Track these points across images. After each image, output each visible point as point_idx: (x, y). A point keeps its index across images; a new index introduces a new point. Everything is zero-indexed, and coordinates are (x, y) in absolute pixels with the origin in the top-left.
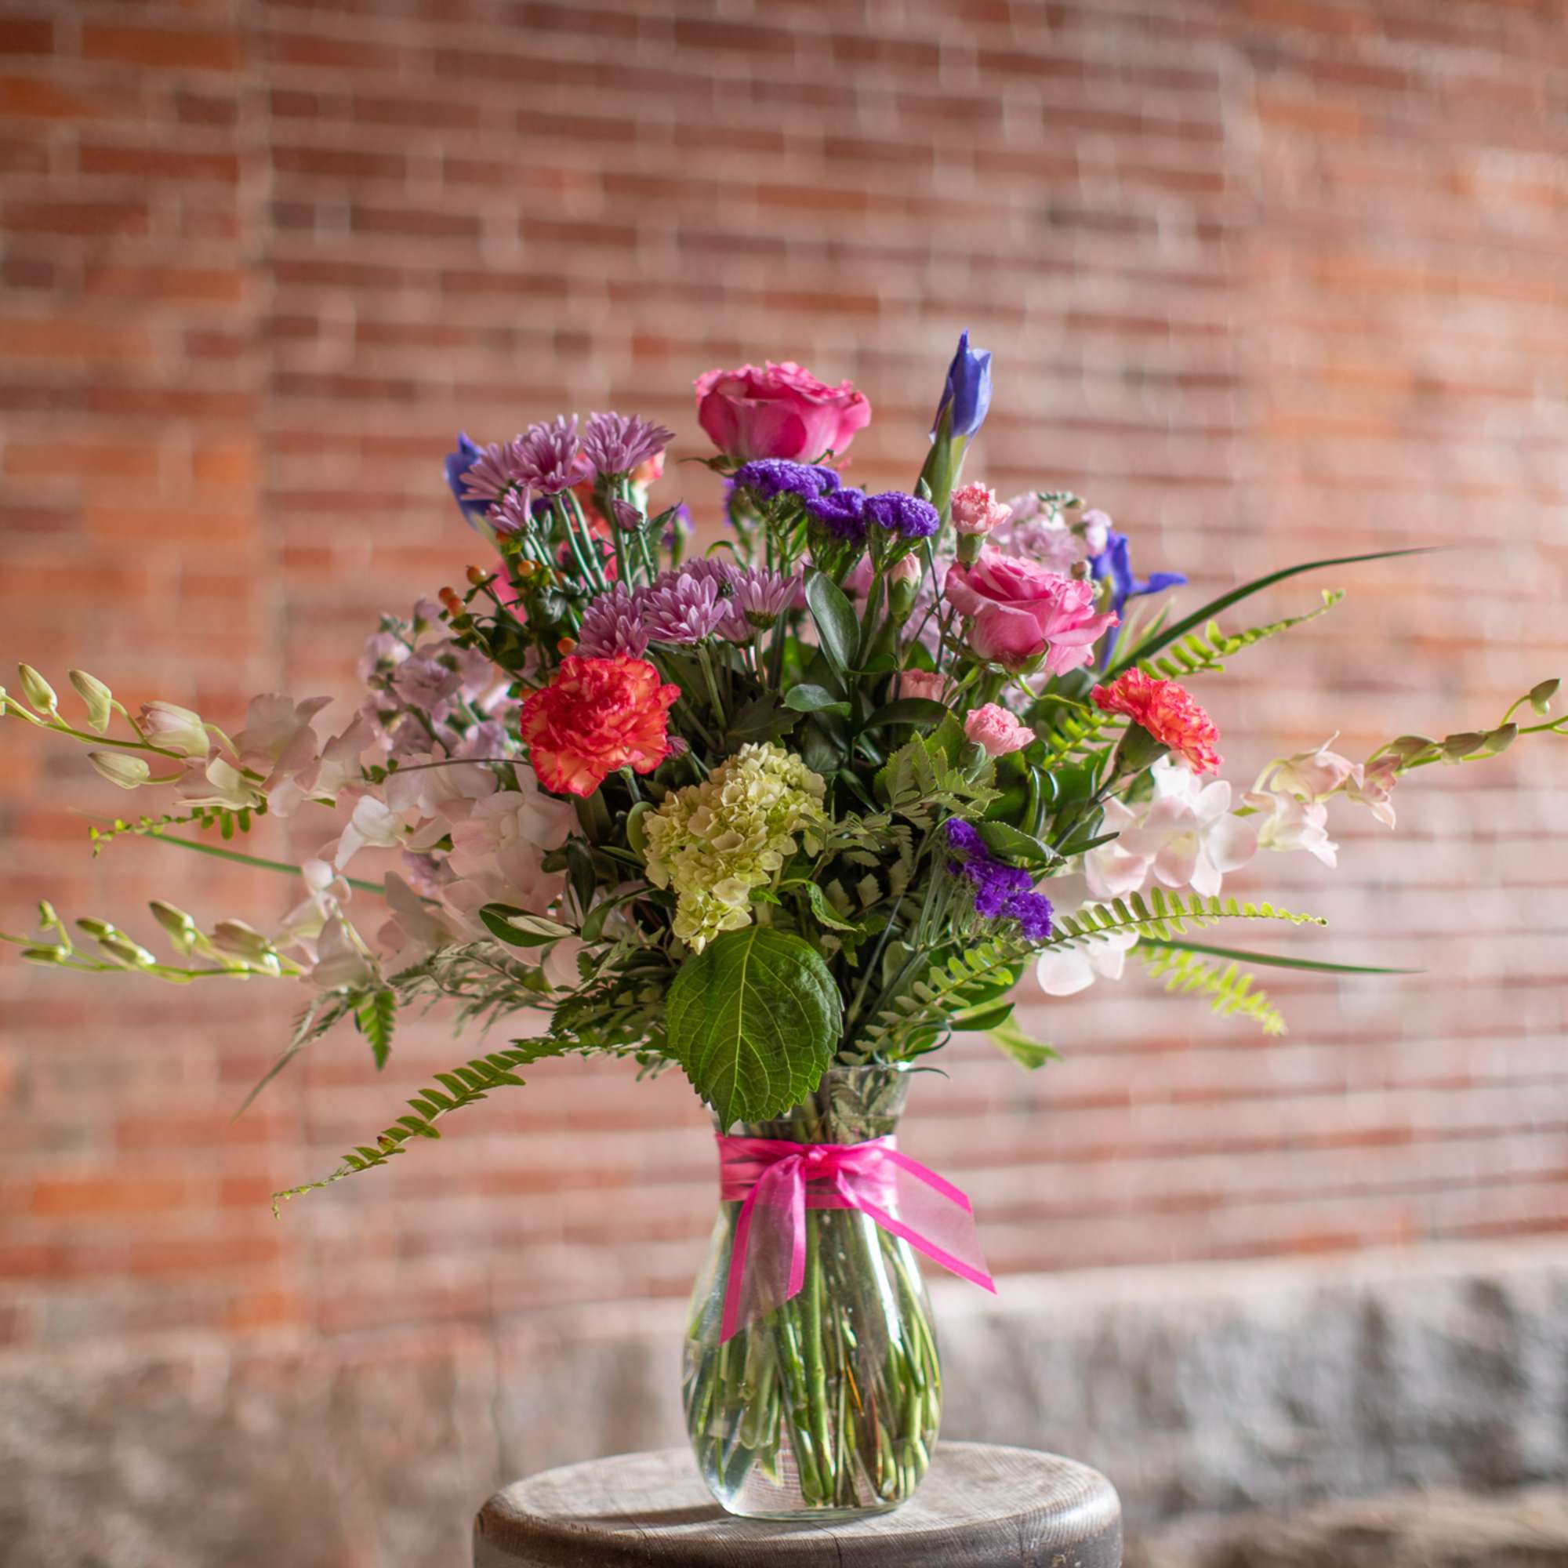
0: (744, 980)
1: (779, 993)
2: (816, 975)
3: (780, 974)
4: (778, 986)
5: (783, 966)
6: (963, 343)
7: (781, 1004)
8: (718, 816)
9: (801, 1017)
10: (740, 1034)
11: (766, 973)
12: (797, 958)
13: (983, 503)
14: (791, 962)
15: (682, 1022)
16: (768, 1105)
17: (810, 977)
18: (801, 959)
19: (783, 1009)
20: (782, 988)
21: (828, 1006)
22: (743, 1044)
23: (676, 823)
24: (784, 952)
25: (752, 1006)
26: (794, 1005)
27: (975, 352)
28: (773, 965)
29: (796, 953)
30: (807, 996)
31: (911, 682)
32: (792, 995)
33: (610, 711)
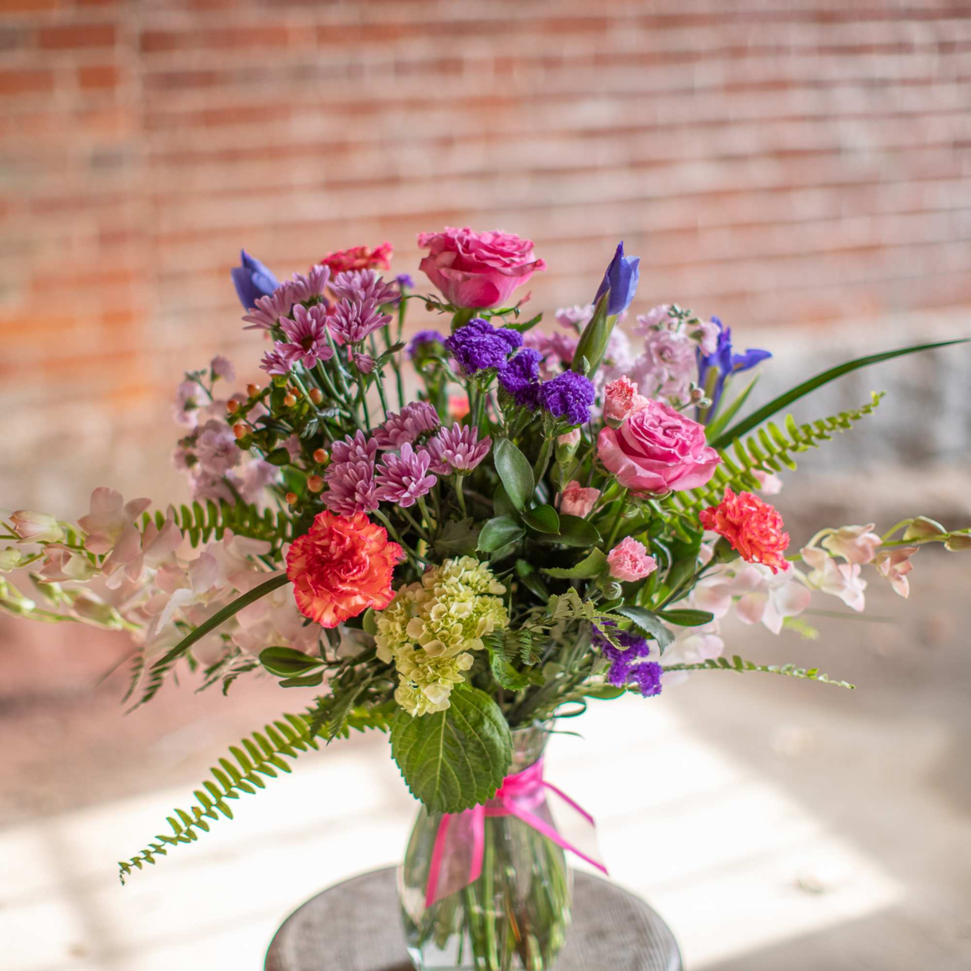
0: (444, 720)
1: (468, 736)
2: (495, 723)
3: (470, 721)
4: (468, 731)
5: (472, 715)
6: (620, 251)
7: (470, 744)
8: (428, 626)
9: (483, 752)
10: (441, 756)
11: (460, 719)
12: (482, 710)
13: (628, 398)
14: (478, 712)
15: (401, 740)
16: (459, 805)
17: (490, 725)
18: (485, 710)
19: (471, 746)
20: (471, 732)
21: (503, 746)
22: (443, 765)
23: (398, 628)
24: (473, 703)
25: (448, 739)
26: (479, 745)
27: (628, 258)
28: (465, 712)
29: (482, 706)
30: (488, 739)
31: (570, 502)
32: (478, 738)
33: (351, 573)
